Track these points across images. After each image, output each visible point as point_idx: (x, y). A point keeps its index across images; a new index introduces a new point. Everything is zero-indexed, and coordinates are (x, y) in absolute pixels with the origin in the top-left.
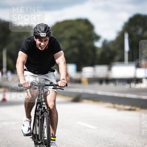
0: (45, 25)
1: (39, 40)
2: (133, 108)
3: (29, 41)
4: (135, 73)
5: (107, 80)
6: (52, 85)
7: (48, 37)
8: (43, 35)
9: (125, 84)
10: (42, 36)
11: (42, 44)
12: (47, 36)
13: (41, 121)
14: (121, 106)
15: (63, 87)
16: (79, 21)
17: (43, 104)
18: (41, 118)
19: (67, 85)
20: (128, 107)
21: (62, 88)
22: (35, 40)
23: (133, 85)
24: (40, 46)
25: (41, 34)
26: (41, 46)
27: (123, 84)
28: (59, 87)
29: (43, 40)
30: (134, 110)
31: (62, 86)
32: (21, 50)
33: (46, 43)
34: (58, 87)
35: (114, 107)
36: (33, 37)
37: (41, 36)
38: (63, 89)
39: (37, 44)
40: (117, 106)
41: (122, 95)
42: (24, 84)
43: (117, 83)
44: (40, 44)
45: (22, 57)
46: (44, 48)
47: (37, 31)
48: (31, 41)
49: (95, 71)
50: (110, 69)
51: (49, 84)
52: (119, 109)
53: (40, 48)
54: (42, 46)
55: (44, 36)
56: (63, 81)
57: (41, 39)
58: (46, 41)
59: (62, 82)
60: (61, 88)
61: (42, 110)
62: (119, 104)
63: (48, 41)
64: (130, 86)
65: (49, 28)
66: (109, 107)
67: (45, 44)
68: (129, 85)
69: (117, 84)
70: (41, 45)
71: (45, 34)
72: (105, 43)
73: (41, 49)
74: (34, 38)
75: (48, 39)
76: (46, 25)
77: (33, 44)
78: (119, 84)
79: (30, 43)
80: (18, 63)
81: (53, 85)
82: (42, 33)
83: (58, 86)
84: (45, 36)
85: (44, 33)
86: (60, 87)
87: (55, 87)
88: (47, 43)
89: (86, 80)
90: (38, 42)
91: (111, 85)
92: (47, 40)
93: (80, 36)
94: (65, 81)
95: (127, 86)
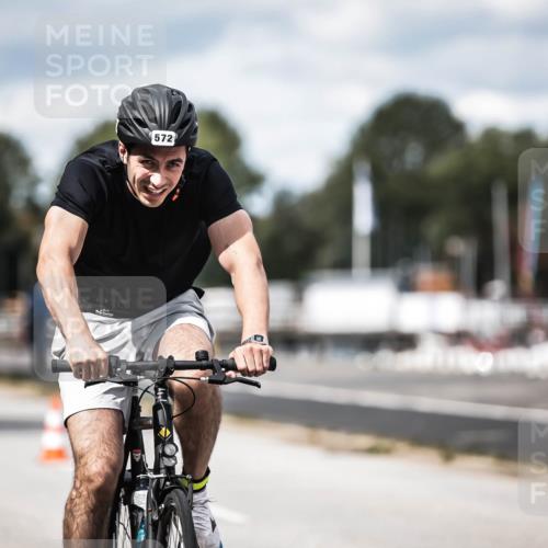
1: (142, 162)
6: (204, 363)
7: (183, 148)
8: (163, 138)
10: (159, 143)
11: (156, 179)
15: (256, 373)
17: (164, 454)
18: (156, 517)
19: (273, 365)
21: (254, 379)
22: (125, 161)
24: (146, 190)
25: (153, 133)
26: (151, 186)
28: (240, 375)
29: (162, 161)
31: (251, 369)
33: (171, 175)
34: (231, 373)
37: (154, 143)
38: (257, 385)
39: (131, 179)
46: (162, 199)
47: (135, 118)
48: (104, 163)
53: (143, 198)
54: (157, 188)
55: (166, 143)
56: (257, 346)
57: (150, 155)
58: (175, 168)
59: (251, 350)
61: (159, 479)
62: (333, 427)
63: (182, 167)
65: (191, 107)
67: (167, 178)
70: (151, 182)
71: (173, 134)
73: (146, 202)
74: (121, 148)
75: (184, 159)
81: (211, 367)
82: (161, 128)
84: (172, 144)
85: (168, 128)
86: (246, 371)
87: (222, 372)
88: (177, 175)
90: (135, 168)
92: (180, 160)
94: (264, 348)
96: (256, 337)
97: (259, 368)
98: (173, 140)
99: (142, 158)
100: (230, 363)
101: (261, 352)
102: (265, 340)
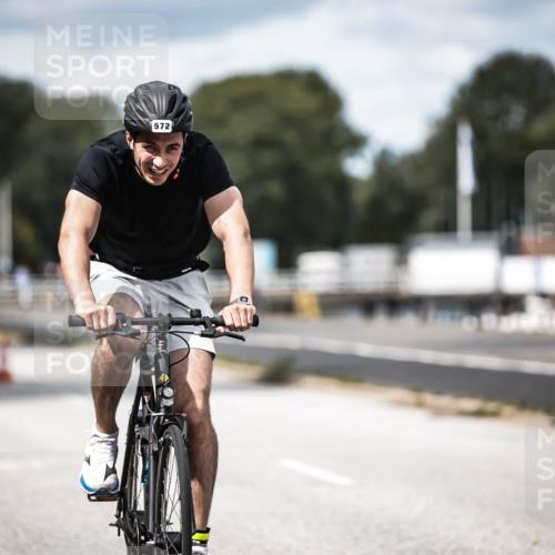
0: (170, 86)
1: (145, 147)
2: (491, 406)
3: (107, 149)
4: (499, 276)
5: (393, 303)
6: (197, 319)
7: (180, 134)
8: (162, 126)
9: (461, 318)
10: (159, 131)
11: (158, 161)
12: (175, 129)
13: (156, 460)
14: (445, 401)
15: (241, 329)
16: (286, 77)
18: (156, 449)
19: (256, 322)
20: (471, 404)
21: (239, 333)
22: (132, 147)
23: (490, 320)
24: (150, 171)
25: (153, 123)
26: (154, 167)
27: (453, 318)
28: (227, 330)
29: (162, 146)
30: (494, 414)
32: (74, 184)
33: (171, 157)
34: (221, 329)
35: (420, 405)
36: (124, 132)
37: (154, 130)
38: (242, 338)
39: (137, 162)
40: (429, 398)
41: (447, 358)
42: (91, 315)
43: (431, 313)
44: (149, 163)
45: (79, 210)
46: (164, 179)
47: (138, 110)
48: (115, 150)
49: (345, 266)
50: (402, 261)
51: (189, 317)
52: (439, 412)
53: (148, 178)
54: (159, 168)
55: (164, 131)
56: (242, 306)
57: (152, 141)
58: (173, 151)
59: (237, 309)
60: (234, 332)
61: (159, 417)
62: (439, 392)
63: (180, 150)
64: (480, 323)
65: (185, 99)
66: (400, 404)
67: (168, 160)
68: (475, 319)
69: (430, 319)
70: (154, 164)
71: (170, 122)
72: (383, 162)
73: (151, 181)
74: (128, 136)
75: (181, 143)
76: (175, 87)
77: (120, 162)
78: (436, 317)
79: (112, 158)
80: (67, 236)
81: (203, 323)
82: (159, 118)
83: (223, 324)
84: (170, 130)
85: (165, 118)
86: (232, 327)
87: (212, 328)
88: (176, 158)
89: (315, 300)
90: (141, 153)
91: (408, 322)
92: (178, 145)
93: (290, 137)
94: (248, 307)
95: (467, 325)
96: (241, 298)
97: (244, 324)
98: (170, 127)
99: (145, 144)
100: (219, 319)
101: (246, 311)
102: (250, 301)
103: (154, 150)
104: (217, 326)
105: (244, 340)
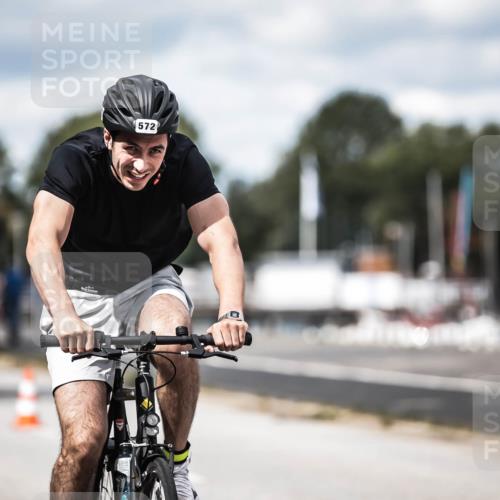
1: (126, 148)
6: (183, 337)
7: (166, 136)
8: (147, 125)
10: (143, 131)
11: (139, 164)
15: (233, 348)
17: (147, 424)
18: (139, 484)
19: (248, 340)
21: (230, 353)
24: (130, 174)
25: (137, 122)
26: (134, 171)
28: (217, 350)
29: (145, 148)
31: (227, 344)
33: (153, 161)
34: (209, 348)
37: (138, 130)
38: (234, 359)
39: (115, 164)
44: (129, 166)
46: (144, 184)
47: (121, 108)
53: (126, 182)
55: (149, 131)
56: (233, 322)
57: (133, 142)
58: (157, 155)
59: (228, 326)
60: (224, 352)
61: (141, 447)
65: (172, 97)
71: (156, 123)
73: (130, 186)
74: (106, 135)
75: (165, 146)
76: (160, 84)
81: (190, 341)
82: (145, 117)
83: (212, 343)
84: (155, 131)
85: (151, 117)
86: (222, 347)
87: (201, 347)
88: (159, 161)
92: (162, 147)
94: (240, 324)
96: (232, 313)
97: (235, 343)
98: (156, 128)
99: (126, 144)
100: (208, 338)
101: (237, 328)
102: (241, 316)
103: (136, 152)
104: (206, 345)
105: (236, 360)
